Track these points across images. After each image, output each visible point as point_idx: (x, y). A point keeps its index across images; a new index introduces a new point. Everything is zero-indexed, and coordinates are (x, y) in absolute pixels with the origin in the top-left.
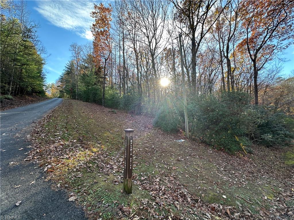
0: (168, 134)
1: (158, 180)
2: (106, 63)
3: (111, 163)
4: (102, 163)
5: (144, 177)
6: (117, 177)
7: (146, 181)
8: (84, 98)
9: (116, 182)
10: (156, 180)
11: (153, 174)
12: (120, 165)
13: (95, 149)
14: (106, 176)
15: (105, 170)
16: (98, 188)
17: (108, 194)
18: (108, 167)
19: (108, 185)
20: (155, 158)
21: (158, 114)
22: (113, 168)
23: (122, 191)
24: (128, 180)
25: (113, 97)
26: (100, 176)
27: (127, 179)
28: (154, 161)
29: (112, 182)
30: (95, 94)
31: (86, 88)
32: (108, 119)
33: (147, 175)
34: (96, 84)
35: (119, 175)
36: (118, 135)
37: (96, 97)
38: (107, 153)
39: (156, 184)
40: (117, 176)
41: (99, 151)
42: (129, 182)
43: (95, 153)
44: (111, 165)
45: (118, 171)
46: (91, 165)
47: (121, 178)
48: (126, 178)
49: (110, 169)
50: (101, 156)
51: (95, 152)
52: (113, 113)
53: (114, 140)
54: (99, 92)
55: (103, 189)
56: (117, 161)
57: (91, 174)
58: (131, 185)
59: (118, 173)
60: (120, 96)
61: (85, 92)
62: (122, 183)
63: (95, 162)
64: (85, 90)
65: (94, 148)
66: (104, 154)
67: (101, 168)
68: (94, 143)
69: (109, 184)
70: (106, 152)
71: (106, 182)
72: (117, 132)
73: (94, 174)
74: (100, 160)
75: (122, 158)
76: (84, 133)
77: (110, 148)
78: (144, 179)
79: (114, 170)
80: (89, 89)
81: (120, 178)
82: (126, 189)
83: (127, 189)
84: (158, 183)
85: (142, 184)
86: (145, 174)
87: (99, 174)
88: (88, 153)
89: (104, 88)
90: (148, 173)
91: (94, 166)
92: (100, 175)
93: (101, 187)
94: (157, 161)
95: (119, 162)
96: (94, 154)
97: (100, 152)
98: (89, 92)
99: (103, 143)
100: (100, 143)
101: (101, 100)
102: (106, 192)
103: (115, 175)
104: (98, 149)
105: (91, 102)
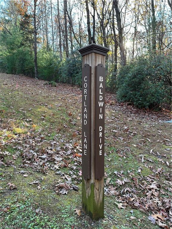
0: (145, 112)
1: (153, 186)
2: (35, 6)
3: (50, 152)
4: (31, 151)
5: (122, 180)
6: (64, 177)
7: (128, 189)
8: (8, 67)
9: (61, 188)
10: (151, 187)
11: (139, 175)
12: (69, 155)
13: (20, 129)
14: (38, 175)
15: (36, 164)
16: (15, 203)
17: (41, 219)
18: (44, 159)
19: (42, 196)
20: (135, 146)
21: (127, 79)
22: (55, 160)
23: (78, 211)
24: (93, 186)
25: (50, 63)
26: (25, 175)
27: (92, 181)
28: (133, 150)
29: (51, 187)
30: (24, 60)
31: (10, 53)
32: (44, 92)
33: (127, 176)
34: (23, 45)
35: (67, 174)
36: (61, 110)
37: (25, 65)
38: (42, 136)
39: (152, 195)
40: (63, 175)
41: (27, 132)
42: (96, 191)
43: (20, 135)
44: (50, 154)
45: (65, 167)
46: (7, 153)
47: (72, 181)
48: (88, 180)
49: (48, 161)
50: (31, 140)
51: (19, 133)
52: (52, 86)
53: (55, 117)
54: (28, 57)
55: (29, 206)
56: (62, 148)
57: (3, 170)
58: (101, 198)
59: (66, 169)
60: (61, 60)
61: (8, 58)
62: (76, 190)
63: (16, 149)
64: (9, 56)
65: (18, 127)
66: (36, 137)
67: (30, 159)
68: (18, 121)
69: (46, 194)
70: (40, 134)
71: (39, 187)
72: (60, 106)
73: (12, 170)
74: (28, 146)
75: (71, 143)
76: (3, 107)
77: (48, 128)
78: (124, 183)
79: (55, 164)
80: (14, 54)
81: (69, 179)
82: (91, 209)
83: (92, 206)
84: (156, 194)
85: (120, 195)
86: (123, 174)
87: (22, 171)
88: (6, 134)
89: (35, 48)
90: (129, 171)
91: (13, 155)
92: (24, 173)
93: (23, 201)
94: (141, 151)
95: (67, 149)
96: (17, 136)
97: (29, 134)
98: (14, 59)
99: (35, 121)
100: (30, 121)
101: (32, 69)
102: (37, 214)
103: (59, 174)
104: (26, 130)
105: (18, 74)
